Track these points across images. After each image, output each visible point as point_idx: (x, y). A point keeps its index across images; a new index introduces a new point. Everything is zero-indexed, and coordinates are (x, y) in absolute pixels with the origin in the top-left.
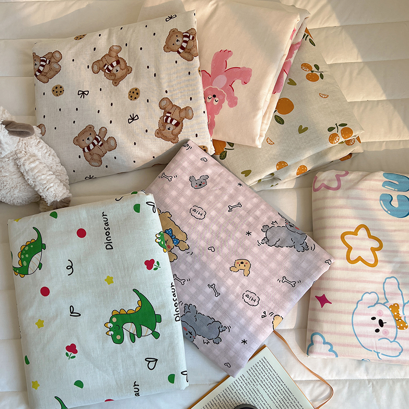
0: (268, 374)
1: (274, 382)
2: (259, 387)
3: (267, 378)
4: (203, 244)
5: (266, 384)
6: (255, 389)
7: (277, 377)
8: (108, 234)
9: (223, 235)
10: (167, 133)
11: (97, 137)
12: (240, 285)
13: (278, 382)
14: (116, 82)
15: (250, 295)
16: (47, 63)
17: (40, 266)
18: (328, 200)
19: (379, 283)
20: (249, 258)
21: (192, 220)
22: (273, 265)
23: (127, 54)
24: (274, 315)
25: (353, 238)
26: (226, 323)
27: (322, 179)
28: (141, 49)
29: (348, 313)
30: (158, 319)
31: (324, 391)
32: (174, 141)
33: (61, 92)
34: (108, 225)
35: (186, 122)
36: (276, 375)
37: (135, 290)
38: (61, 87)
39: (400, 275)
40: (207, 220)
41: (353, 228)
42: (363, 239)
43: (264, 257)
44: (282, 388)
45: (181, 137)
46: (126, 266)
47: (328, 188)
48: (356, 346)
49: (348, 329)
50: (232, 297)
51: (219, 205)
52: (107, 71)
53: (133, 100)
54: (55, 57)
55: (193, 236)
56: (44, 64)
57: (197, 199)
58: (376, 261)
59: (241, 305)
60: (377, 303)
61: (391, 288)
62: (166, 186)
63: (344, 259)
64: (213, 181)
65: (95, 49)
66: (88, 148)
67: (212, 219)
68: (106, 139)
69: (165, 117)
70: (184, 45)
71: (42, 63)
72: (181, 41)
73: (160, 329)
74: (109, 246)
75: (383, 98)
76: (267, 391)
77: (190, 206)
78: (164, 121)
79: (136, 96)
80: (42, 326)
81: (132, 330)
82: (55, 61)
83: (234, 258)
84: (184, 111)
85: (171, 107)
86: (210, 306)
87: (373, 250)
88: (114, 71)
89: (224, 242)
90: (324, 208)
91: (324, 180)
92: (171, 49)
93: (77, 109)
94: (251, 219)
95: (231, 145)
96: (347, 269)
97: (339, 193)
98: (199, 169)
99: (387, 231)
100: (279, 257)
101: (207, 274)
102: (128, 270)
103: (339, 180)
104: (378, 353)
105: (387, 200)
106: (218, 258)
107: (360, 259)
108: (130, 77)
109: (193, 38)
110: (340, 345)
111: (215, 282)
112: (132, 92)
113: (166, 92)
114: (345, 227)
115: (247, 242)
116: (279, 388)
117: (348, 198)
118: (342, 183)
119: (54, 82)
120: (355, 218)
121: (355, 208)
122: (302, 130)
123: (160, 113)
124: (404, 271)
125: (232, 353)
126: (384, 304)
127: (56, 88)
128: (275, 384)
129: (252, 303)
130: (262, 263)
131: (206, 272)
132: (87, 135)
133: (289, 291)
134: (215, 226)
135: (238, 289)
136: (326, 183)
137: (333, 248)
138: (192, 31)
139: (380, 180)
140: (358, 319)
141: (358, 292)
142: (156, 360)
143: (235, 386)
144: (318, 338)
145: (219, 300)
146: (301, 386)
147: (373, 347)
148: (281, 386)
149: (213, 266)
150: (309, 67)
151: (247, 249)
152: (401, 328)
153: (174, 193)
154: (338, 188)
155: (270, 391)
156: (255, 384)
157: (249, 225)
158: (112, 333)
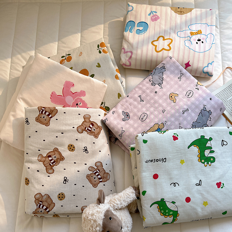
0: (222, 95)
1: (225, 93)
2: (228, 100)
3: (223, 96)
4: (161, 116)
5: (227, 97)
6: (229, 101)
7: (223, 91)
8: (157, 160)
9: (157, 105)
10: (96, 131)
11: (94, 173)
12: (183, 99)
13: (225, 91)
14: (62, 158)
15: (188, 94)
16: (41, 203)
17: (173, 203)
18: (137, 57)
19: (180, 39)
20: (169, 94)
21: (148, 120)
22: (172, 83)
23: (45, 151)
24: (197, 85)
25: (158, 47)
26: (202, 107)
27: (125, 60)
28: (44, 140)
29: (195, 53)
30: (203, 137)
31: (228, 71)
32: (101, 129)
33: (62, 195)
34: (152, 160)
35: (91, 120)
36: (222, 92)
37: (188, 148)
38: (59, 194)
39: (176, 30)
40: (148, 113)
41: (153, 47)
42: (159, 43)
43: (168, 86)
44: (228, 89)
45: (100, 124)
46: (176, 151)
47: (131, 57)
48: (210, 52)
49: (202, 55)
50: (189, 103)
51: (140, 106)
52: (54, 164)
53: (75, 149)
54: (38, 198)
55: (156, 120)
56: (42, 206)
57: (136, 118)
58: (169, 39)
59: (193, 99)
60: (190, 40)
61: (182, 34)
62: (127, 133)
63: (169, 52)
64: (126, 109)
65: (38, 171)
66: (100, 179)
67: (147, 110)
68: (96, 168)
69: (88, 131)
70: (47, 113)
71: (41, 207)
72: (45, 115)
73: (208, 137)
74: (164, 160)
75: (80, 34)
76: (230, 96)
77: (140, 121)
78: (90, 132)
79: (72, 147)
80: (206, 202)
81: (208, 151)
82: (41, 198)
83: (169, 100)
84: (86, 119)
85: (82, 126)
86: (193, 114)
87: (164, 39)
88: (55, 159)
89: (160, 105)
90: (141, 60)
91: (126, 60)
92: (48, 122)
93: (75, 184)
94: (148, 91)
95: (102, 103)
96: (174, 51)
97: (134, 52)
98: (119, 115)
99: (155, 33)
100: (168, 79)
101: (177, 114)
102: (178, 151)
103: (127, 52)
104: (213, 43)
105: (139, 32)
106: (169, 108)
107: (169, 45)
108: (60, 149)
109: (44, 108)
110: (209, 60)
111: (181, 111)
112: (70, 149)
113: (73, 127)
114: (152, 50)
115: (161, 93)
116: (228, 91)
117: (137, 48)
118: (128, 50)
119: (55, 199)
120: (148, 46)
121: (143, 45)
122: (99, 66)
123: (85, 133)
124: (174, 28)
125: (216, 106)
126: (190, 38)
127: (59, 197)
128: (226, 92)
129: (192, 94)
130: (171, 87)
131: (176, 115)
132: (92, 179)
133: (185, 77)
134: (151, 109)
135: (185, 100)
136: (127, 59)
137: (162, 57)
138: (39, 108)
139: (129, 34)
140: (197, 50)
141: (185, 48)
142: (223, 140)
143: (228, 110)
144: (206, 70)
145: (190, 109)
146: (226, 82)
147: (210, 45)
148: (227, 90)
149: (173, 111)
150: (63, 60)
151: (164, 94)
152: (201, 32)
153: (132, 130)
154: (132, 52)
155: (230, 95)
156: (227, 101)
157: (151, 92)
158: (210, 163)
